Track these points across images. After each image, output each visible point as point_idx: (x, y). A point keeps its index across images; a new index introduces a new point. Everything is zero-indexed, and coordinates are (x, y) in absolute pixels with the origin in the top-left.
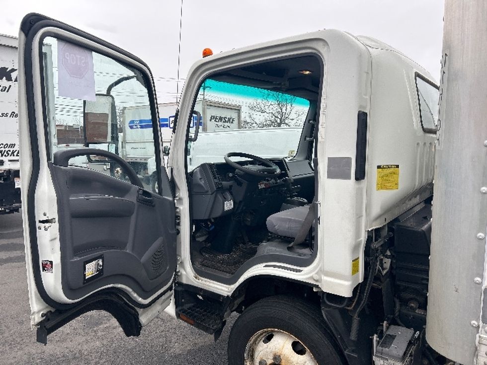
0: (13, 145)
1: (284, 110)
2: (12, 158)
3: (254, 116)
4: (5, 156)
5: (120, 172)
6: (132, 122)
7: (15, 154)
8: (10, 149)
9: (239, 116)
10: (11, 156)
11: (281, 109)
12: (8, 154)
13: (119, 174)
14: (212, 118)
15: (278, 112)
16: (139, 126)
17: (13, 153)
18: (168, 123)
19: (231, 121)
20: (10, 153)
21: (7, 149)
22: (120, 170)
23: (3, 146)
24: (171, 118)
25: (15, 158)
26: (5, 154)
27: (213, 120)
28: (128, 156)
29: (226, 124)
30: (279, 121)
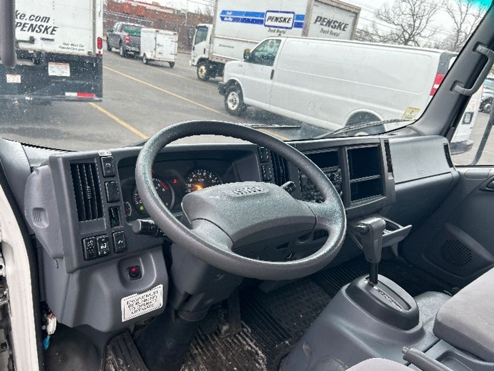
0: (47, 19)
1: (417, 24)
2: (45, 36)
3: (378, 26)
4: (37, 31)
5: (204, 71)
6: (224, 12)
7: (50, 30)
8: (42, 23)
9: (355, 23)
10: (44, 32)
11: (414, 22)
12: (41, 30)
13: (203, 73)
14: (319, 19)
15: (410, 25)
16: (230, 19)
17: (46, 29)
18: (263, 19)
19: (343, 26)
20: (43, 29)
21: (39, 23)
22: (205, 69)
23: (34, 18)
24: (268, 13)
25: (49, 36)
26: (37, 29)
27: (318, 23)
28: (214, 54)
29: (335, 31)
30: (407, 36)
